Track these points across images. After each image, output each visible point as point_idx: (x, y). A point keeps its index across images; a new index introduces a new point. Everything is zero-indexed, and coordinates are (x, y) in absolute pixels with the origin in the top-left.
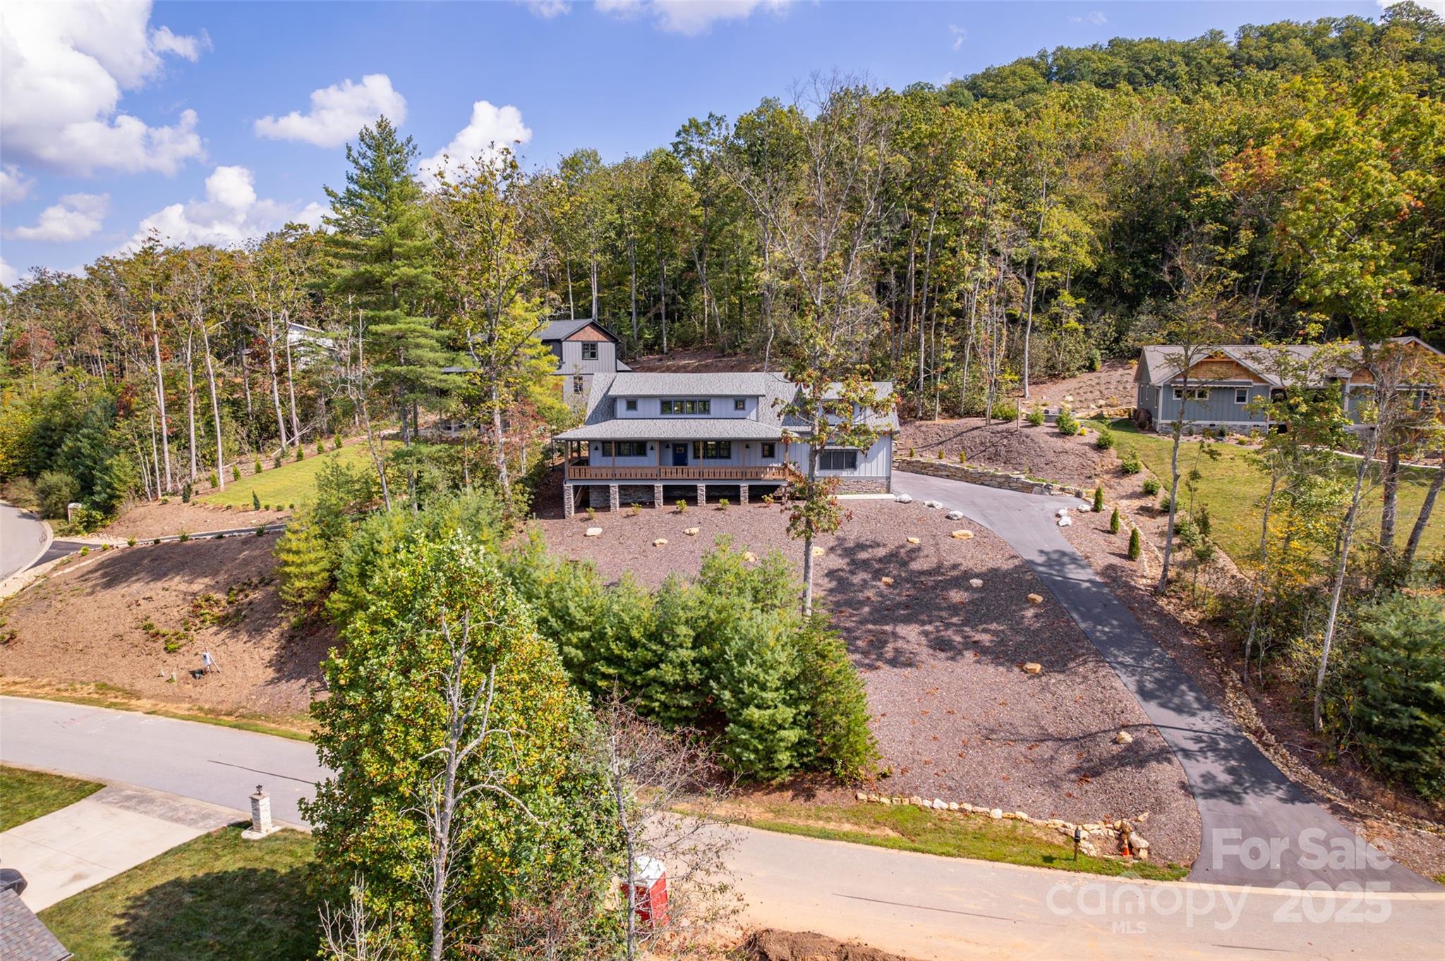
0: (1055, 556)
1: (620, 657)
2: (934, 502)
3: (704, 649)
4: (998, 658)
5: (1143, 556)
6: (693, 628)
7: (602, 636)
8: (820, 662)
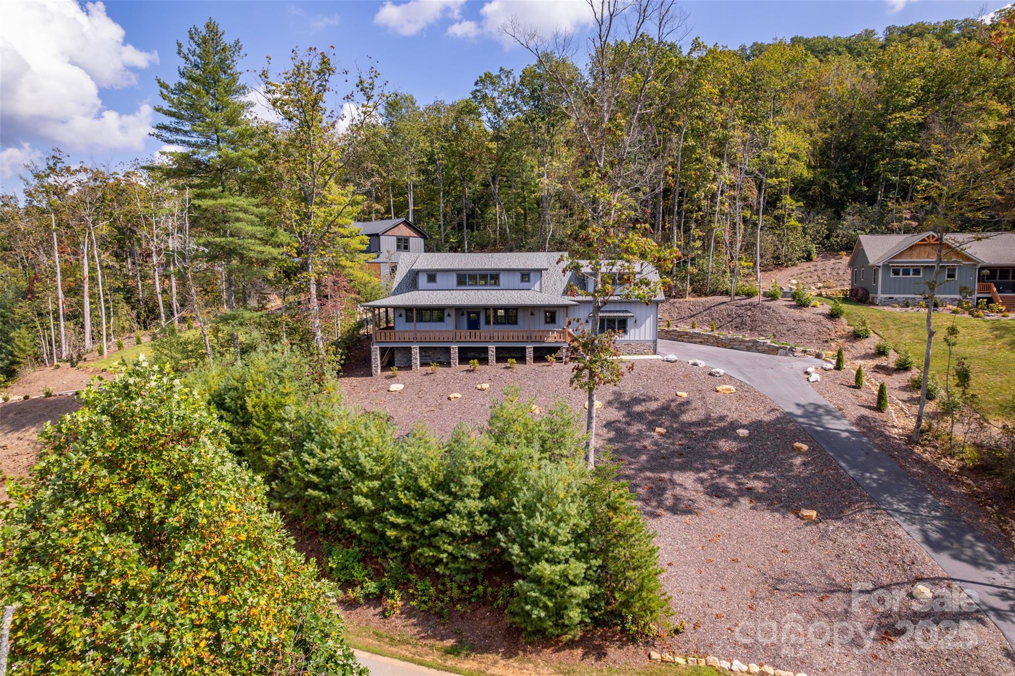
0: (811, 409)
1: (408, 506)
2: (698, 362)
3: (492, 500)
4: (772, 504)
5: (890, 408)
6: (481, 478)
7: (391, 485)
8: (611, 514)
